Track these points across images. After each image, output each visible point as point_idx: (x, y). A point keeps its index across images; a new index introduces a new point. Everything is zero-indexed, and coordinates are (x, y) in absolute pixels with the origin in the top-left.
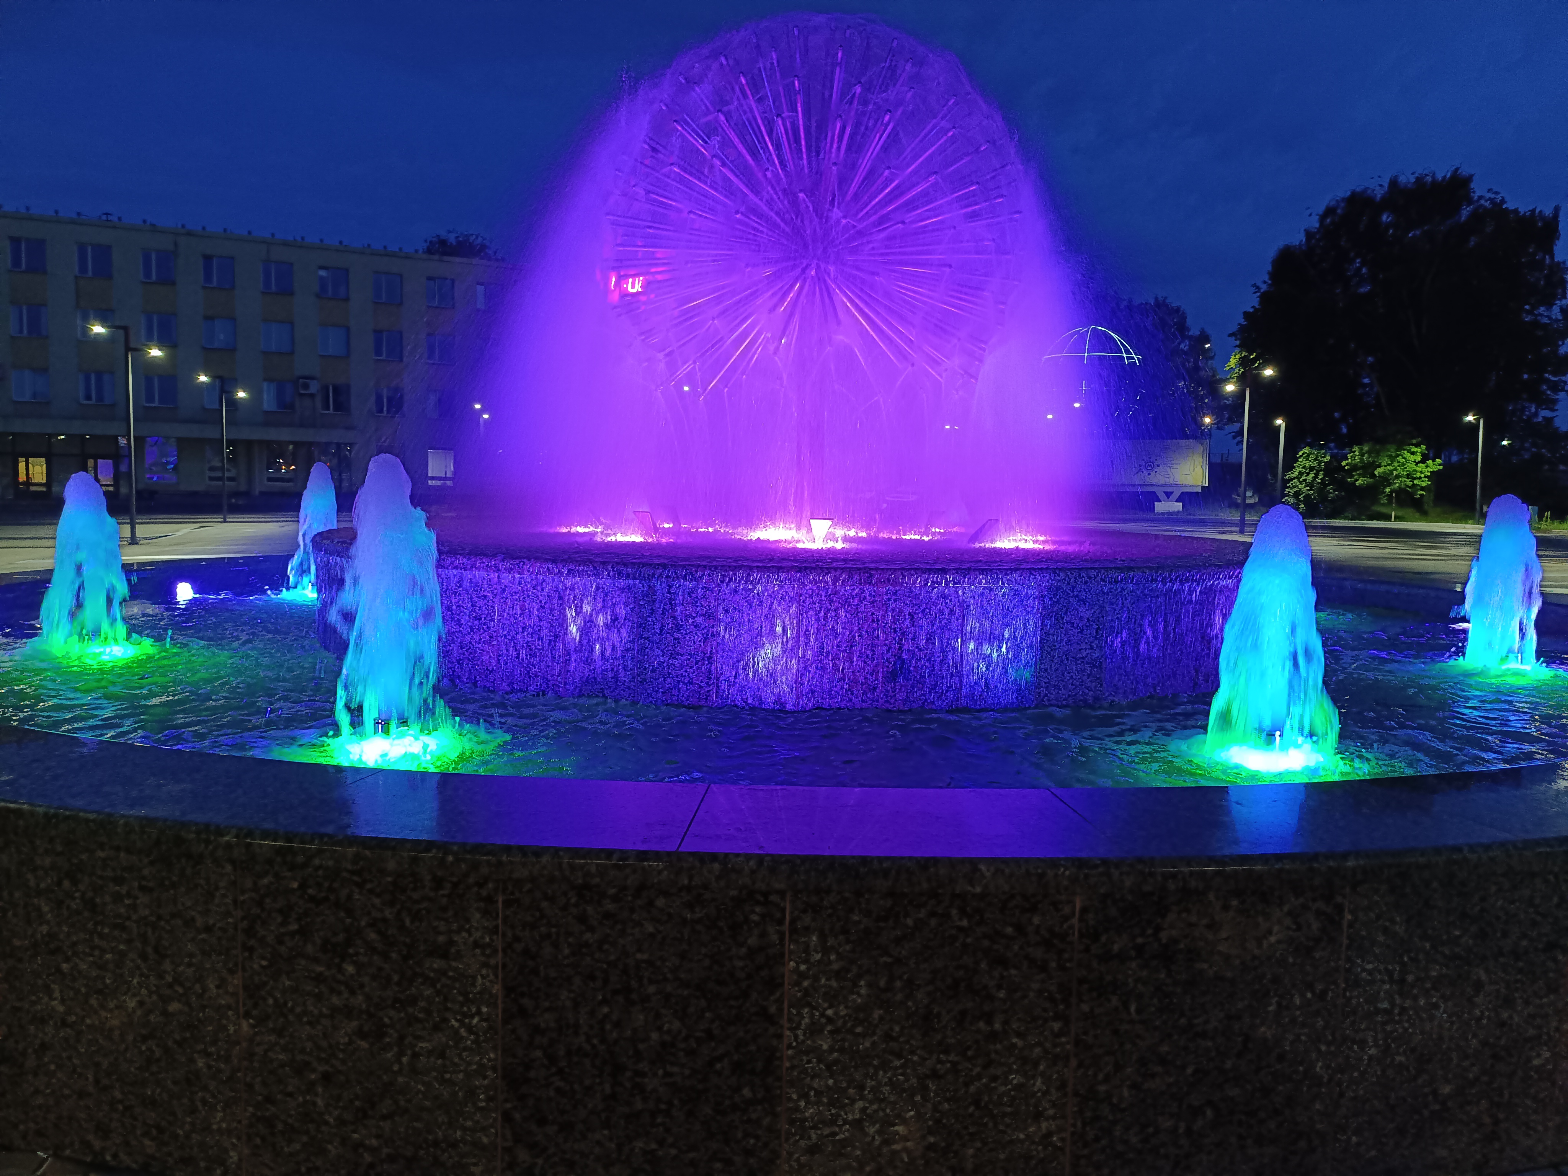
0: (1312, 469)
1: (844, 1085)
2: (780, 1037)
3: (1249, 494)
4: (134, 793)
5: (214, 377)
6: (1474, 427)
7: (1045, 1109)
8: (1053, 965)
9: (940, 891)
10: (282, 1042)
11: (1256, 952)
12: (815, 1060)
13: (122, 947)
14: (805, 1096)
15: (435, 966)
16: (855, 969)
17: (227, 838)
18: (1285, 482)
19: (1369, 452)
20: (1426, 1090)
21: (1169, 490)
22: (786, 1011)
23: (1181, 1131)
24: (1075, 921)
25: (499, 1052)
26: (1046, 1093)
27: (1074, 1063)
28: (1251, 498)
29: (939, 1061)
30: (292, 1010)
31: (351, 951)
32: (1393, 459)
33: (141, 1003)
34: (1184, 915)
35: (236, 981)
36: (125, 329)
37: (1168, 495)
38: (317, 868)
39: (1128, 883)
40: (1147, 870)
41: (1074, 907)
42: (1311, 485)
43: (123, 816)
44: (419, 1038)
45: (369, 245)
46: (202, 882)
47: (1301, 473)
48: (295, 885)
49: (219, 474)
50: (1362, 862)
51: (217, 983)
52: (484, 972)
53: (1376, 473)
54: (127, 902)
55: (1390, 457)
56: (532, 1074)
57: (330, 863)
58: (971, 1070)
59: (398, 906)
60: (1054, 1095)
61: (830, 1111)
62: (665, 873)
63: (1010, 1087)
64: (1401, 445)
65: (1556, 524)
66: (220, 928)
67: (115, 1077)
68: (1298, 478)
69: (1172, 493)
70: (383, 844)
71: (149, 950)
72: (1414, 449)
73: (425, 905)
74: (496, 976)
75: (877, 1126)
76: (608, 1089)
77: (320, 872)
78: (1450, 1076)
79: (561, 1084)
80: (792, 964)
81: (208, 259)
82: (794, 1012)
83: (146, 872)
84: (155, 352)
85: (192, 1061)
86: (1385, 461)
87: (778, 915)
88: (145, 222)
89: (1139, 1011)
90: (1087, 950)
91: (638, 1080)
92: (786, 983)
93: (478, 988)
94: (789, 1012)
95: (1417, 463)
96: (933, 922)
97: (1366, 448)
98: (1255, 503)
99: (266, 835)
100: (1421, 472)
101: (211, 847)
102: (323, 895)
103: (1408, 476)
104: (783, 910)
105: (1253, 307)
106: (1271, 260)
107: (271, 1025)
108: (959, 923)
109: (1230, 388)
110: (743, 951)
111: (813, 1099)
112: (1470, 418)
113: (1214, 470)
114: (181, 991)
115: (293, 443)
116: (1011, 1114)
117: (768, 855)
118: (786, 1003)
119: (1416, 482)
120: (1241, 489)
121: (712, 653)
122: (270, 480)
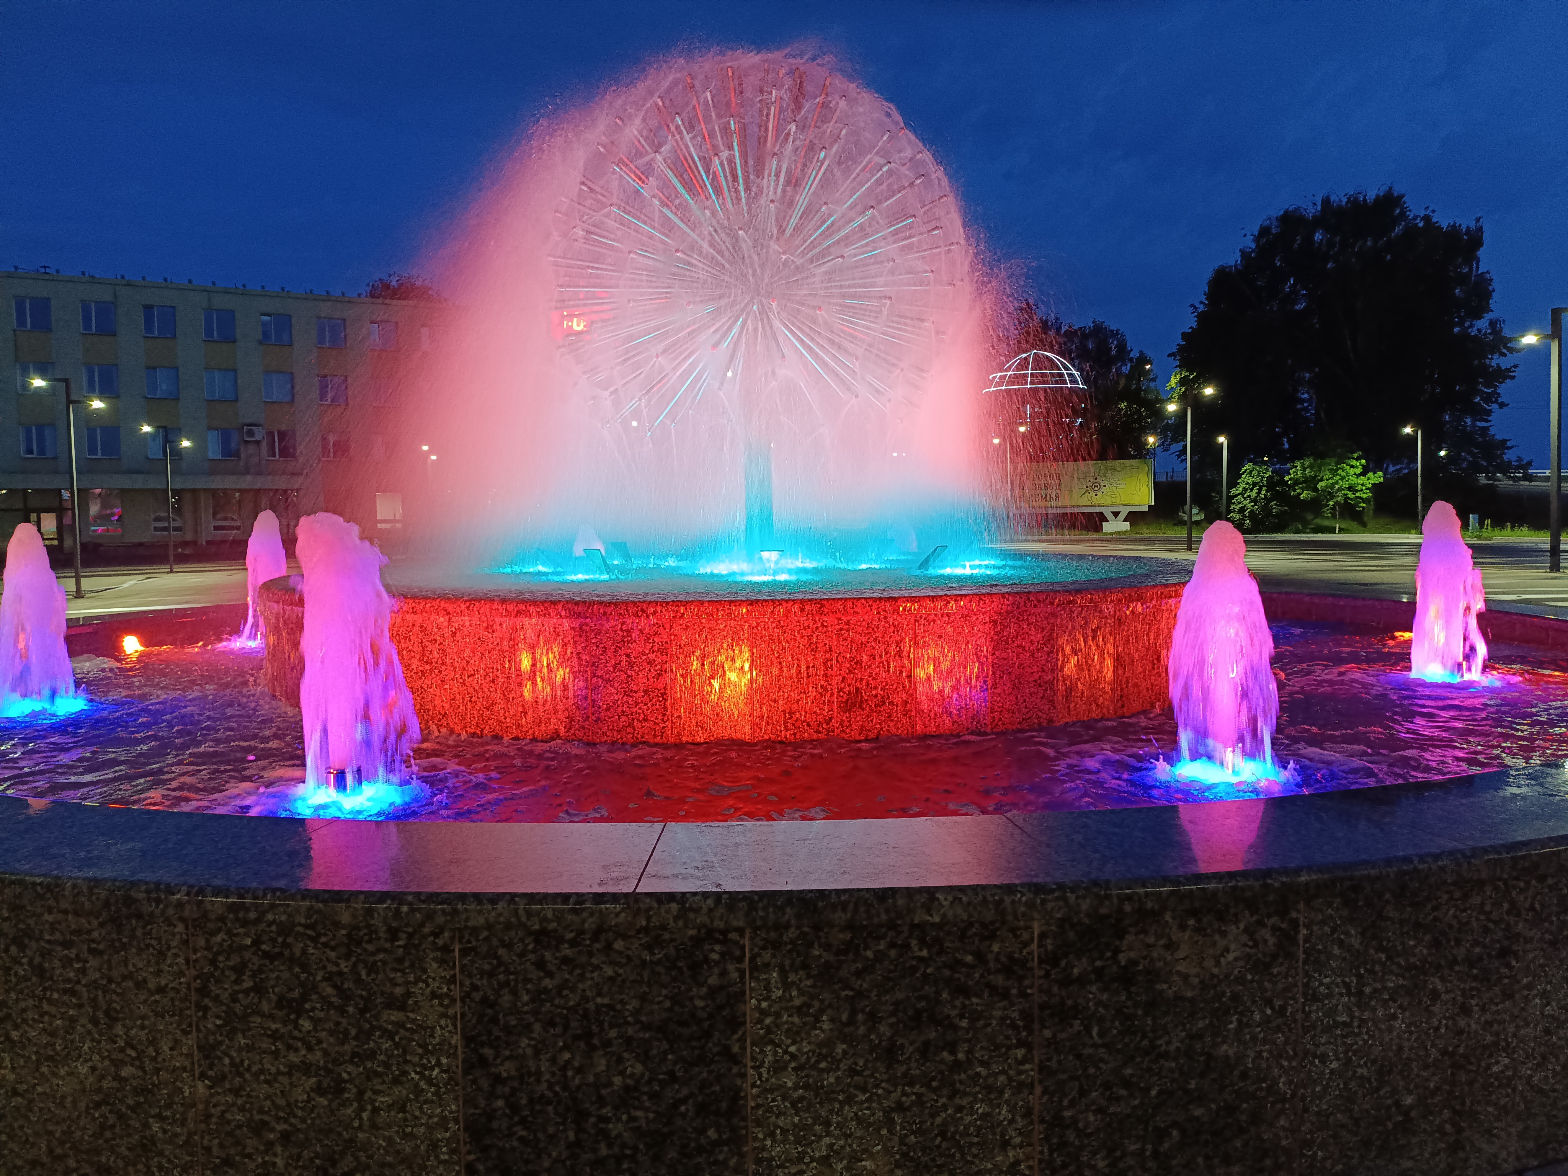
0: (1255, 484)
1: (810, 1121)
2: (743, 1075)
3: (1195, 511)
4: (82, 854)
5: (157, 428)
6: (1413, 439)
7: (1011, 1138)
8: (1014, 991)
9: (899, 922)
10: (239, 1102)
11: (1215, 971)
12: (780, 1098)
13: (71, 1012)
14: (771, 1135)
15: (393, 1018)
16: (816, 1004)
17: (178, 896)
18: (1230, 498)
19: (1311, 467)
20: (1389, 1102)
21: (1116, 509)
22: (749, 1050)
23: (1148, 1153)
24: (1034, 946)
25: (461, 1103)
26: (1012, 1121)
27: (1038, 1090)
28: (1197, 515)
29: (904, 1094)
30: (248, 1069)
31: (307, 1006)
32: (1334, 472)
33: (93, 1069)
34: (1142, 936)
35: (190, 1041)
36: (66, 381)
37: (1116, 514)
38: (270, 924)
39: (1085, 905)
40: (1103, 893)
41: (1033, 933)
42: (1255, 501)
43: (70, 878)
44: (377, 1092)
45: (311, 291)
46: (154, 942)
47: (1245, 490)
48: (249, 941)
49: (166, 524)
50: (1314, 877)
51: (170, 1045)
52: (443, 1022)
53: (1319, 487)
54: (76, 966)
55: (1331, 470)
56: (495, 1125)
57: (284, 918)
58: (937, 1101)
59: (354, 959)
60: (1020, 1122)
61: (797, 1148)
62: (623, 915)
63: (975, 1116)
64: (1342, 459)
65: (1496, 531)
66: (172, 988)
67: (68, 1145)
68: (1242, 494)
69: (1119, 512)
70: (337, 896)
71: (100, 1014)
72: (1354, 463)
73: (381, 956)
74: (455, 1027)
75: (845, 1162)
76: (571, 1135)
77: (274, 928)
78: (1412, 1087)
79: (523, 1133)
80: (753, 1001)
81: (148, 308)
82: (757, 1050)
83: (95, 934)
84: (97, 404)
85: (146, 1126)
86: (1327, 474)
87: (738, 953)
88: (83, 273)
89: (1100, 1035)
90: (1047, 975)
91: (601, 1125)
92: (748, 1020)
93: (437, 1040)
94: (752, 1051)
95: (1358, 476)
96: (893, 953)
97: (1307, 463)
98: (1200, 520)
99: (217, 892)
100: (1362, 485)
101: (161, 906)
102: (277, 950)
103: (1350, 488)
104: (743, 948)
105: (1191, 327)
106: (1207, 281)
107: (227, 1086)
108: (918, 954)
109: (1172, 408)
110: (704, 990)
111: (779, 1137)
112: (1408, 430)
113: (1159, 489)
114: (134, 1054)
115: (239, 490)
116: (978, 1144)
117: (725, 892)
118: (748, 1041)
119: (1358, 494)
120: (1187, 508)
121: (665, 688)
122: (216, 528)
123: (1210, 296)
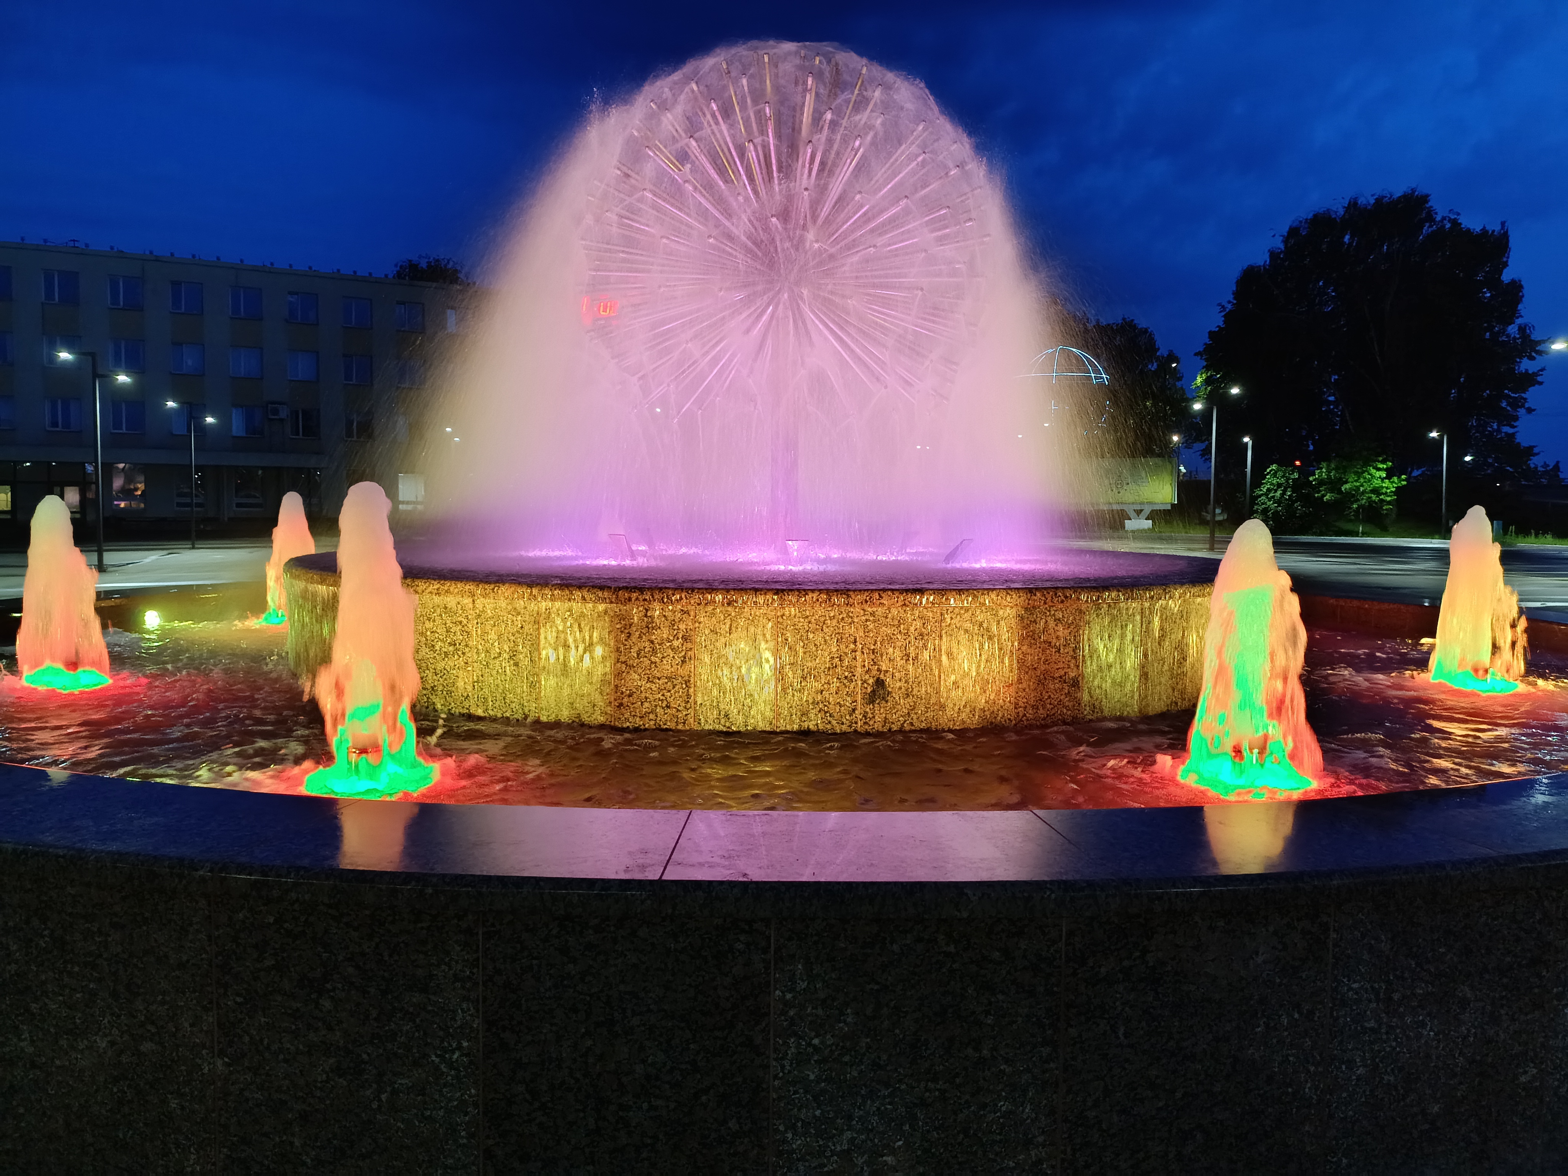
0: (1279, 485)
1: (832, 1115)
2: (766, 1067)
3: (1218, 511)
4: (105, 828)
5: (182, 403)
6: (1438, 443)
7: (1034, 1136)
8: (1041, 989)
9: (926, 916)
10: (258, 1080)
11: (1244, 973)
12: (801, 1091)
13: (92, 986)
14: (794, 1127)
15: (414, 1000)
16: (841, 997)
17: (202, 872)
18: (1254, 498)
19: (1336, 469)
20: (1416, 1110)
21: (1139, 508)
22: (772, 1042)
23: (1171, 1156)
24: (1062, 944)
25: (481, 1088)
26: (1035, 1120)
27: (1062, 1089)
28: (1220, 515)
29: (928, 1090)
30: (268, 1047)
31: (328, 986)
32: (1359, 475)
33: (112, 1043)
34: (1171, 937)
35: (211, 1018)
36: (93, 355)
37: (1139, 512)
38: (293, 903)
39: (1115, 904)
40: (1133, 892)
41: (1061, 930)
42: (1279, 502)
43: (94, 851)
44: (397, 1074)
45: (338, 270)
46: (176, 918)
47: (1269, 490)
48: (272, 920)
49: (188, 500)
50: (1346, 881)
51: (190, 1021)
52: (465, 1006)
53: (1343, 489)
54: (97, 939)
55: (1356, 473)
56: (515, 1110)
57: (307, 897)
58: (960, 1098)
59: (377, 940)
60: (1044, 1122)
61: (818, 1142)
62: (649, 902)
63: (998, 1114)
64: (1367, 463)
65: (1520, 538)
66: (193, 964)
67: (85, 1120)
68: (1266, 494)
69: (1141, 510)
71: (121, 989)
72: (1381, 466)
73: (403, 938)
74: (477, 1010)
75: (866, 1156)
76: (592, 1123)
77: (296, 906)
78: (1438, 1095)
79: (543, 1119)
80: (777, 992)
81: (176, 284)
82: (781, 1042)
83: (118, 908)
84: (123, 378)
85: (165, 1102)
86: (1352, 477)
87: (763, 943)
88: (112, 248)
89: (1126, 1035)
90: (1074, 974)
91: (622, 1114)
92: (772, 1012)
93: (459, 1023)
94: (775, 1042)
95: (1383, 479)
96: (919, 947)
97: (1333, 465)
98: (1224, 520)
99: (241, 869)
100: (1387, 488)
101: (184, 882)
102: (299, 929)
103: (1374, 492)
104: (768, 938)
105: (1218, 326)
106: (1235, 281)
107: (247, 1063)
108: (945, 949)
109: (1197, 406)
110: (728, 980)
111: (800, 1130)
112: (1434, 434)
113: (1183, 489)
114: (154, 1030)
115: (263, 468)
116: (1000, 1141)
117: (752, 882)
118: (772, 1033)
119: (1382, 497)
120: (1211, 507)
121: (690, 676)
122: (239, 505)
123: (1236, 295)
